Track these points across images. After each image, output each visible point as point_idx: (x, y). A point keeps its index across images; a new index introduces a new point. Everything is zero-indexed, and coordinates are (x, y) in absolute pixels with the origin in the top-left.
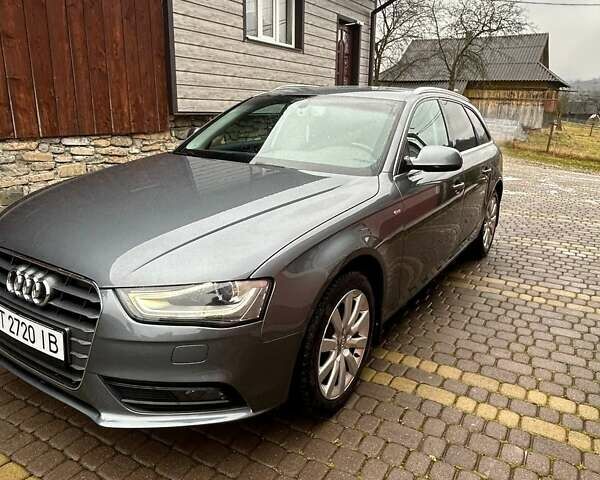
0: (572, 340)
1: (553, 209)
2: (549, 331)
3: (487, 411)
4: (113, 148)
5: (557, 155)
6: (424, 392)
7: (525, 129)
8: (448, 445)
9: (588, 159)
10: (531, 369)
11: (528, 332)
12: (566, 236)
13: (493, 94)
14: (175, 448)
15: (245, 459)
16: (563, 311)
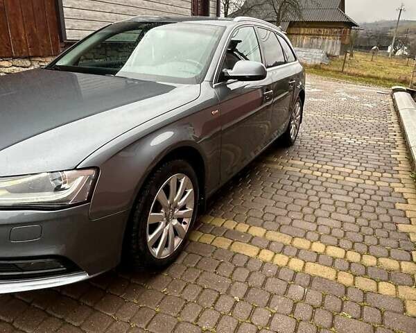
0: (346, 203)
1: (342, 111)
2: (331, 197)
3: (281, 260)
4: (15, 68)
5: (349, 74)
6: (237, 247)
7: (328, 56)
8: (249, 288)
9: (369, 77)
10: (316, 226)
11: (317, 198)
12: (350, 130)
13: (307, 31)
14: (33, 305)
15: (90, 310)
16: (343, 183)
